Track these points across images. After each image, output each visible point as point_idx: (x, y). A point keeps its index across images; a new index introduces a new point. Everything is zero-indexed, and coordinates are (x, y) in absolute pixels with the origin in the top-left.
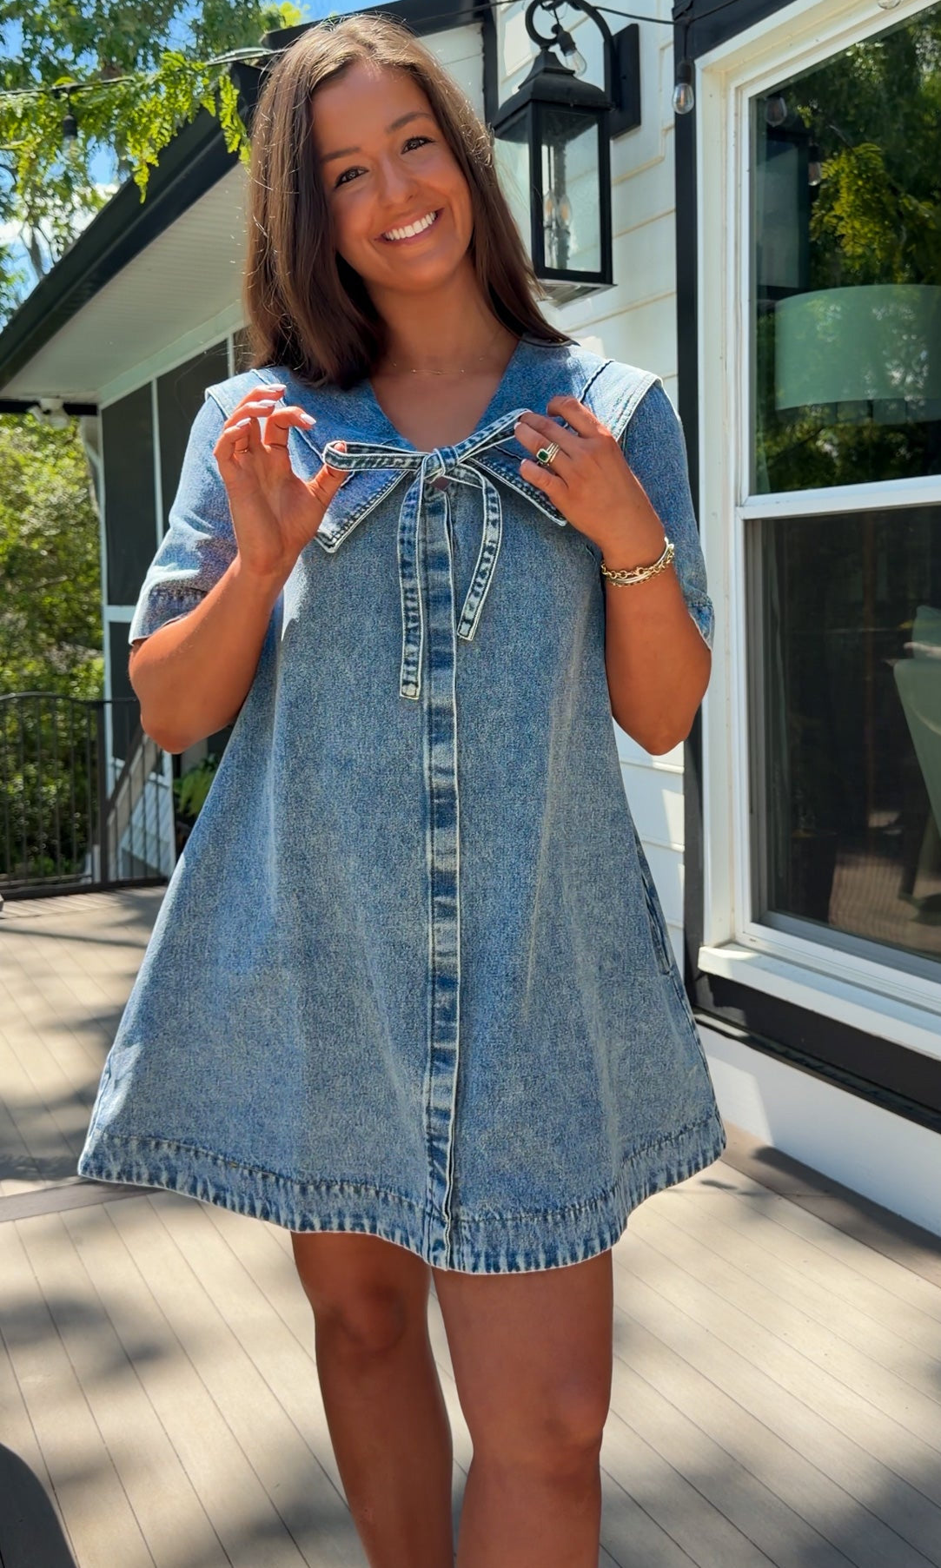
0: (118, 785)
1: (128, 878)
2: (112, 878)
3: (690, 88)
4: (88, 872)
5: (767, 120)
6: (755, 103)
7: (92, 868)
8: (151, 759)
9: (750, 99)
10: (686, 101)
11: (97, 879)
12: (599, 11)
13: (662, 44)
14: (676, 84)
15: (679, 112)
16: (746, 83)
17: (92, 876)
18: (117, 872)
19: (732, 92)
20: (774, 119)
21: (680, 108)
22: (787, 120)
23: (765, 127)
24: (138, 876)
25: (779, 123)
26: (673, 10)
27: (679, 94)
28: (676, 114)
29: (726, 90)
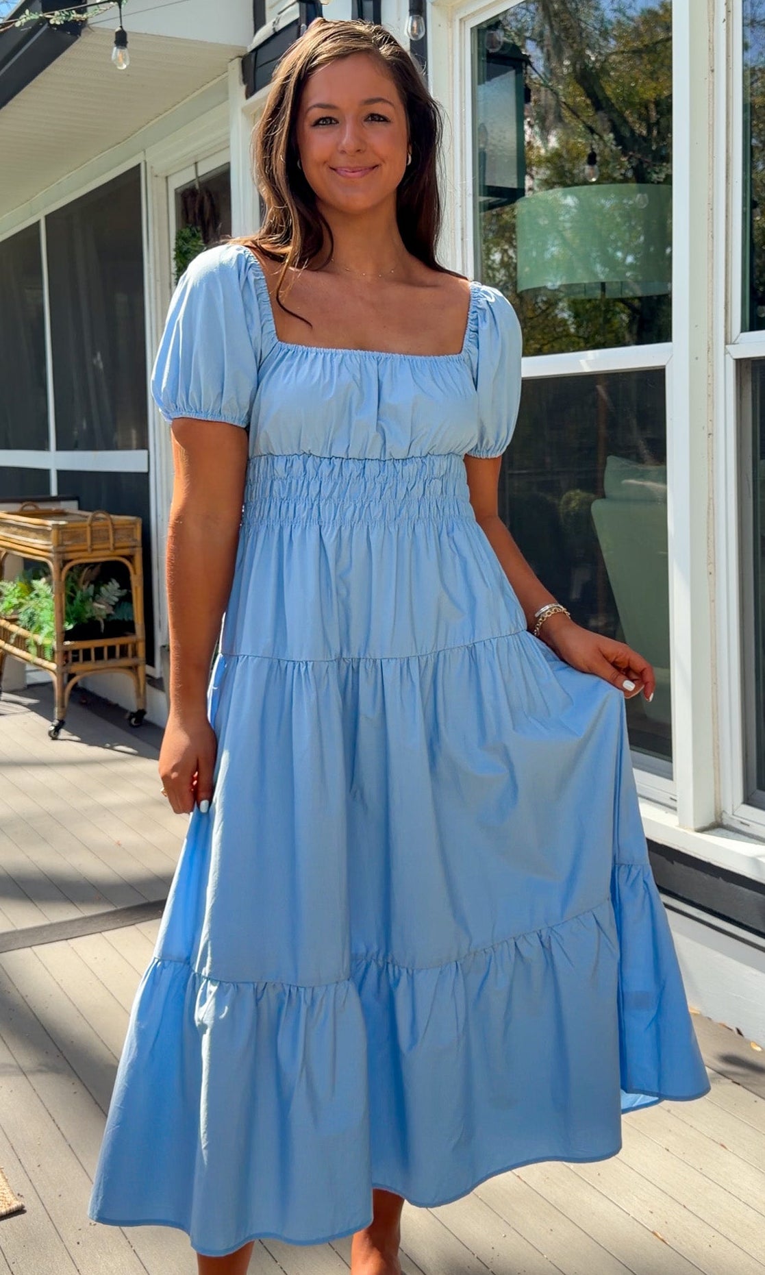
3: (422, 19)
5: (486, 47)
6: (476, 32)
9: (472, 29)
10: (419, 31)
14: (410, 15)
15: (413, 39)
16: (469, 15)
19: (457, 23)
20: (493, 47)
21: (414, 36)
22: (503, 49)
23: (485, 53)
25: (497, 50)
27: (412, 24)
28: (411, 40)
29: (451, 21)
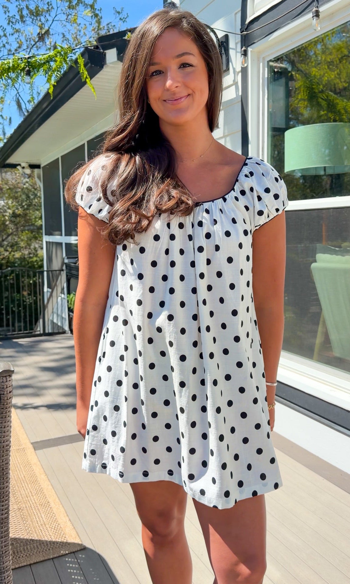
0: (48, 300)
1: (52, 332)
2: (47, 331)
3: (246, 58)
4: (38, 329)
6: (269, 63)
7: (39, 329)
8: (59, 290)
9: (267, 61)
10: (245, 63)
11: (42, 332)
12: (214, 30)
13: (237, 41)
14: (241, 56)
16: (267, 55)
17: (40, 331)
18: (49, 330)
19: (261, 59)
21: (243, 65)
23: (273, 72)
24: (56, 331)
25: (278, 70)
26: (241, 29)
27: (243, 60)
28: (241, 67)
